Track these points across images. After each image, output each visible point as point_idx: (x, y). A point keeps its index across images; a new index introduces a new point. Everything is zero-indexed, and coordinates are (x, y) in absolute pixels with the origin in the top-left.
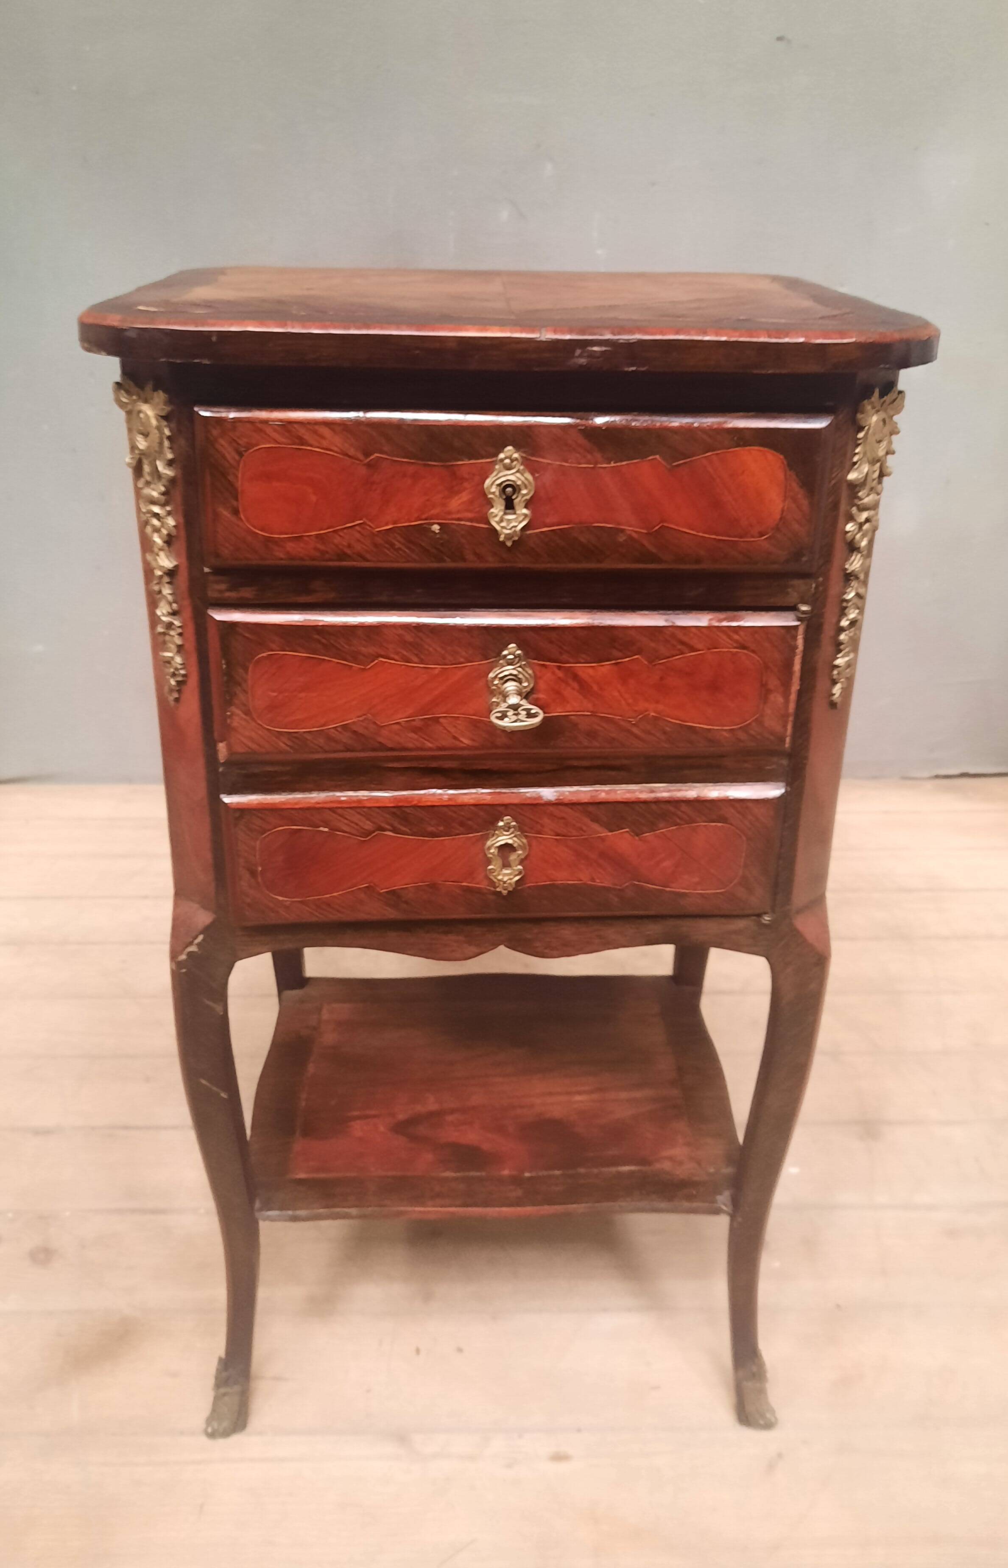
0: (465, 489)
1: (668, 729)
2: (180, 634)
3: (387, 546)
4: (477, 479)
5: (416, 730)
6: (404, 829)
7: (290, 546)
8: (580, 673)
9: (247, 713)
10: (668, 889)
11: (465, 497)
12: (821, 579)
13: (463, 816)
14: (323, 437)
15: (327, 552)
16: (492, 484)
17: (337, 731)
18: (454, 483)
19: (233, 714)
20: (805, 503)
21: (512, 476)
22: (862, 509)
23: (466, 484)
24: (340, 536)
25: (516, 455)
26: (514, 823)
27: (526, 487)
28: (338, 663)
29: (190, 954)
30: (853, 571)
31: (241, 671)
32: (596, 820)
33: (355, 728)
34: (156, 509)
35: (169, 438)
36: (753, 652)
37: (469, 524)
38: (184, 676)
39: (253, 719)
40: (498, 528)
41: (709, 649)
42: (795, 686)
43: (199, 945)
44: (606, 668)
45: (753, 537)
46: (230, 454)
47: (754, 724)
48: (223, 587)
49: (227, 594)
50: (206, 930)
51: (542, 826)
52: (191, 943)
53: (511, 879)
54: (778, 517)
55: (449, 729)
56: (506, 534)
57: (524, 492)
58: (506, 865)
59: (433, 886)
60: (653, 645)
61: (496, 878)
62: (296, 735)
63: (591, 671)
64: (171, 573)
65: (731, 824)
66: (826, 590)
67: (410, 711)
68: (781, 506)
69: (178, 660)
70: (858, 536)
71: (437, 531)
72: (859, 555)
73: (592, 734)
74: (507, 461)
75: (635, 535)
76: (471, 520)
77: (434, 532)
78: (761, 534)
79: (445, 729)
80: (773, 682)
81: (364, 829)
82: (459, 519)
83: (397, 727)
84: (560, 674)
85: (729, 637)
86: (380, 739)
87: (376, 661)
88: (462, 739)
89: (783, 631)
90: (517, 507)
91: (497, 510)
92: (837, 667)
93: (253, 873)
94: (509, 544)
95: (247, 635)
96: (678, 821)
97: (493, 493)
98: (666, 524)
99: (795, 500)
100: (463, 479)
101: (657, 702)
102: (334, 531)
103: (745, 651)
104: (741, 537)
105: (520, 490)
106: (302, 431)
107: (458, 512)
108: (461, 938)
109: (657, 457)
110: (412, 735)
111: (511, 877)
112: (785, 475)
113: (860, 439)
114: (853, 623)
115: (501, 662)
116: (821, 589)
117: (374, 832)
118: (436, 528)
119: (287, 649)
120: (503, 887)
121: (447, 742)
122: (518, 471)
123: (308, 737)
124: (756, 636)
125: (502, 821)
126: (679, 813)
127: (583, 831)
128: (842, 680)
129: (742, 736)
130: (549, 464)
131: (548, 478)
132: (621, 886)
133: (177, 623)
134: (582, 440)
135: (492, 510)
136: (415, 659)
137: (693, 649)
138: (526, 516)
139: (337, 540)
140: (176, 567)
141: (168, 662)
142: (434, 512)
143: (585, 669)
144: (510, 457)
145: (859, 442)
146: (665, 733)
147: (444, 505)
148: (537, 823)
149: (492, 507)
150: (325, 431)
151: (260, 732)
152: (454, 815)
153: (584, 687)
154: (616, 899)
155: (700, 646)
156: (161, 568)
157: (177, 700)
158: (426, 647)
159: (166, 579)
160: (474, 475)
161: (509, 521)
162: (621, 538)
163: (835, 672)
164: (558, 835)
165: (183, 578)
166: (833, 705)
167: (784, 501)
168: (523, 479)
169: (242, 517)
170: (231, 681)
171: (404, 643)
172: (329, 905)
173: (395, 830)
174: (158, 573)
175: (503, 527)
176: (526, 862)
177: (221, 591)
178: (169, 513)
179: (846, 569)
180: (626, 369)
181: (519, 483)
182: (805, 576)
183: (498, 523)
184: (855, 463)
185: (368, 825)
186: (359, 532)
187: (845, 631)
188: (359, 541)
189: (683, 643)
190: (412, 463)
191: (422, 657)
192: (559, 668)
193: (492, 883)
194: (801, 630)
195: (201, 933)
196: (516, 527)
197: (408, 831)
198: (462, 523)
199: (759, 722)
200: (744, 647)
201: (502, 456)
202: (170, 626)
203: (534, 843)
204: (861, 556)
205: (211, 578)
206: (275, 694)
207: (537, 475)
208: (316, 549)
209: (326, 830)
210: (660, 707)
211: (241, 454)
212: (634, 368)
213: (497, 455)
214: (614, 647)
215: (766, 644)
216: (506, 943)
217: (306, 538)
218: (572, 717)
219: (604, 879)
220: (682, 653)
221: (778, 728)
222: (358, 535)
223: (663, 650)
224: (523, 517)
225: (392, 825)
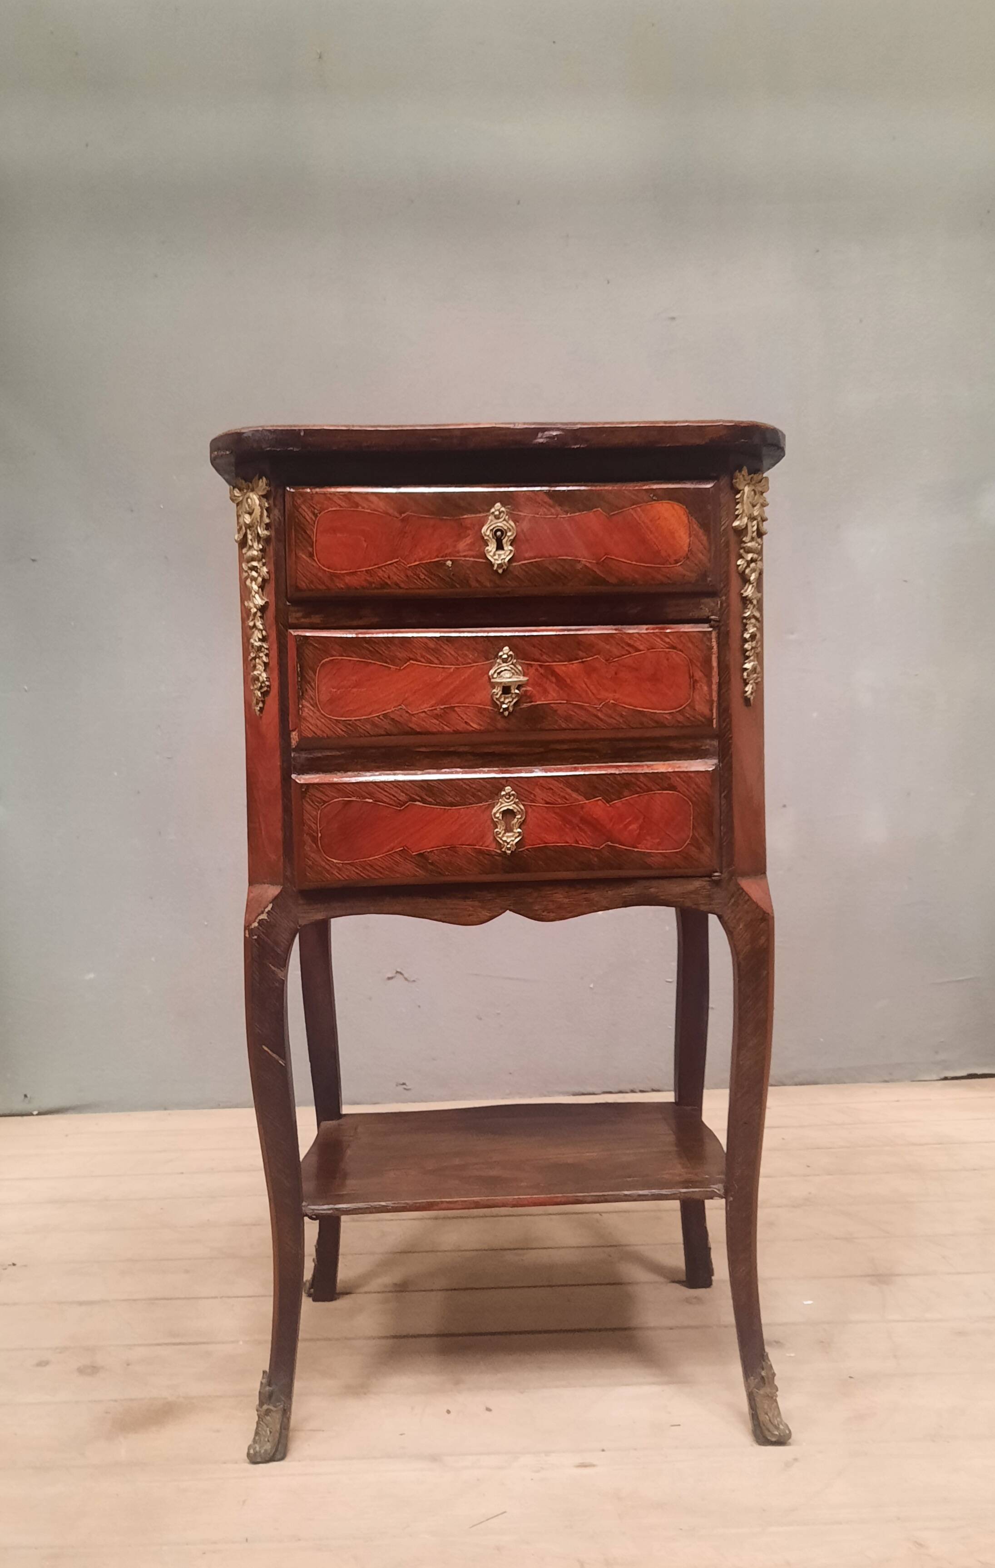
0: (469, 535)
1: (624, 713)
2: (267, 655)
3: (415, 577)
4: (477, 528)
5: (437, 717)
6: (430, 800)
7: (347, 579)
8: (557, 670)
9: (314, 705)
10: (636, 850)
11: (468, 540)
12: (724, 598)
13: (475, 789)
14: (372, 503)
15: (374, 583)
16: (486, 531)
17: (380, 718)
18: (462, 530)
19: (303, 706)
20: (704, 538)
21: (501, 524)
22: (749, 551)
23: (469, 532)
24: (382, 570)
25: (503, 509)
26: (513, 792)
27: (510, 531)
28: (381, 665)
29: (261, 922)
30: (747, 596)
31: (311, 672)
32: (577, 790)
33: (392, 716)
34: (255, 564)
35: (267, 509)
36: (681, 651)
37: (472, 559)
38: (268, 686)
39: (319, 710)
40: (492, 560)
41: (648, 649)
42: (715, 679)
43: (268, 913)
44: (575, 665)
45: (671, 564)
46: (309, 516)
47: (687, 708)
48: (299, 614)
49: (303, 620)
50: (275, 900)
51: (535, 796)
52: (262, 913)
53: (513, 841)
54: (687, 549)
55: (462, 716)
56: (498, 564)
57: (509, 534)
58: (508, 829)
59: (453, 848)
60: (608, 647)
61: (501, 839)
62: (348, 722)
63: (563, 668)
64: (263, 609)
65: (679, 792)
66: (728, 605)
67: (433, 702)
68: (688, 540)
69: (264, 675)
70: (747, 571)
71: (450, 566)
72: (751, 586)
73: (568, 718)
74: (497, 513)
75: (588, 564)
76: (473, 557)
77: (448, 566)
78: (677, 562)
79: (459, 716)
80: (698, 675)
81: (400, 800)
82: (465, 556)
83: (423, 715)
84: (542, 671)
85: (662, 640)
86: (411, 725)
87: (408, 663)
88: (471, 724)
89: (701, 635)
90: (505, 546)
91: (492, 547)
92: (746, 669)
93: (314, 839)
94: (500, 571)
95: (316, 645)
96: (638, 789)
97: (488, 536)
98: (609, 556)
99: (696, 536)
100: (467, 528)
101: (615, 692)
102: (378, 568)
103: (675, 651)
104: (664, 564)
105: (506, 533)
106: (357, 499)
107: (464, 551)
108: (476, 903)
109: (599, 509)
110: (435, 721)
111: (513, 839)
112: (688, 519)
113: (738, 499)
114: (753, 637)
115: (498, 661)
116: (725, 605)
117: (407, 802)
118: (449, 563)
119: (344, 655)
120: (507, 848)
121: (461, 726)
122: (505, 520)
123: (358, 723)
124: (682, 638)
125: (504, 791)
126: (638, 783)
127: (566, 799)
128: (751, 682)
129: (680, 718)
130: (525, 516)
131: (525, 525)
132: (599, 847)
133: (265, 646)
134: (547, 499)
135: (487, 548)
136: (436, 661)
137: (638, 650)
138: (511, 551)
139: (380, 573)
140: (266, 603)
141: (257, 679)
142: (447, 551)
143: (561, 667)
144: (499, 510)
145: (738, 501)
146: (622, 716)
147: (455, 546)
148: (531, 793)
149: (488, 545)
150: (374, 499)
151: (323, 720)
152: (468, 788)
153: (560, 681)
154: (596, 859)
155: (641, 647)
156: (255, 606)
157: (261, 710)
158: (444, 651)
159: (259, 614)
160: (474, 525)
161: (499, 555)
162: (579, 567)
163: (745, 674)
164: (547, 803)
165: (271, 612)
166: (747, 701)
167: (690, 537)
168: (508, 525)
169: (316, 559)
170: (303, 679)
171: (427, 649)
172: (371, 866)
173: (423, 801)
174: (254, 610)
175: (495, 560)
176: (523, 827)
177: (297, 619)
178: (264, 564)
179: (742, 594)
180: (573, 447)
181: (506, 528)
182: (713, 594)
183: (492, 557)
184: (738, 515)
185: (403, 797)
186: (396, 567)
187: (748, 641)
188: (395, 574)
189: (629, 645)
190: (432, 518)
191: (441, 659)
192: (541, 666)
193: (500, 846)
194: (714, 635)
195: (270, 903)
196: (505, 559)
197: (433, 801)
198: (467, 559)
199: (692, 706)
200: (674, 648)
201: (493, 510)
202: (260, 649)
203: (530, 810)
204: (752, 587)
205: (292, 608)
206: (334, 690)
207: (517, 524)
208: (366, 580)
209: (371, 801)
210: (617, 696)
211: (316, 516)
212: (578, 446)
213: (489, 511)
214: (580, 650)
215: (690, 645)
216: (511, 908)
217: (359, 573)
218: (552, 705)
219: (585, 842)
220: (630, 653)
221: (706, 711)
222: (395, 570)
223: (616, 651)
224: (509, 552)
225: (421, 797)
